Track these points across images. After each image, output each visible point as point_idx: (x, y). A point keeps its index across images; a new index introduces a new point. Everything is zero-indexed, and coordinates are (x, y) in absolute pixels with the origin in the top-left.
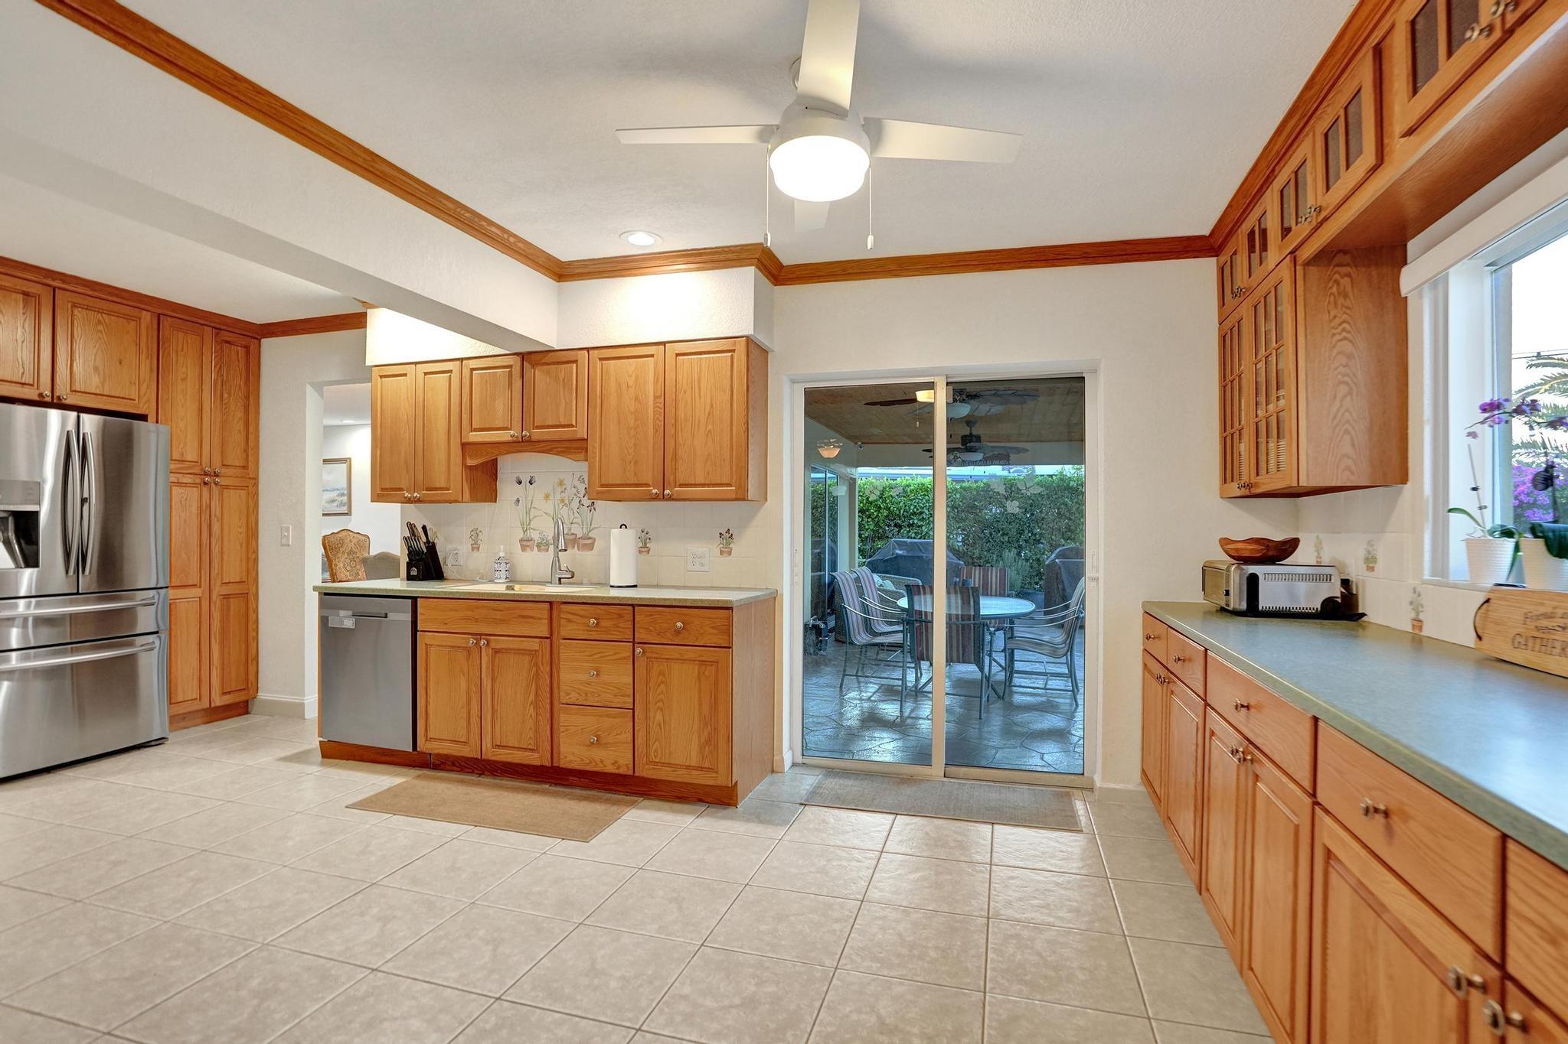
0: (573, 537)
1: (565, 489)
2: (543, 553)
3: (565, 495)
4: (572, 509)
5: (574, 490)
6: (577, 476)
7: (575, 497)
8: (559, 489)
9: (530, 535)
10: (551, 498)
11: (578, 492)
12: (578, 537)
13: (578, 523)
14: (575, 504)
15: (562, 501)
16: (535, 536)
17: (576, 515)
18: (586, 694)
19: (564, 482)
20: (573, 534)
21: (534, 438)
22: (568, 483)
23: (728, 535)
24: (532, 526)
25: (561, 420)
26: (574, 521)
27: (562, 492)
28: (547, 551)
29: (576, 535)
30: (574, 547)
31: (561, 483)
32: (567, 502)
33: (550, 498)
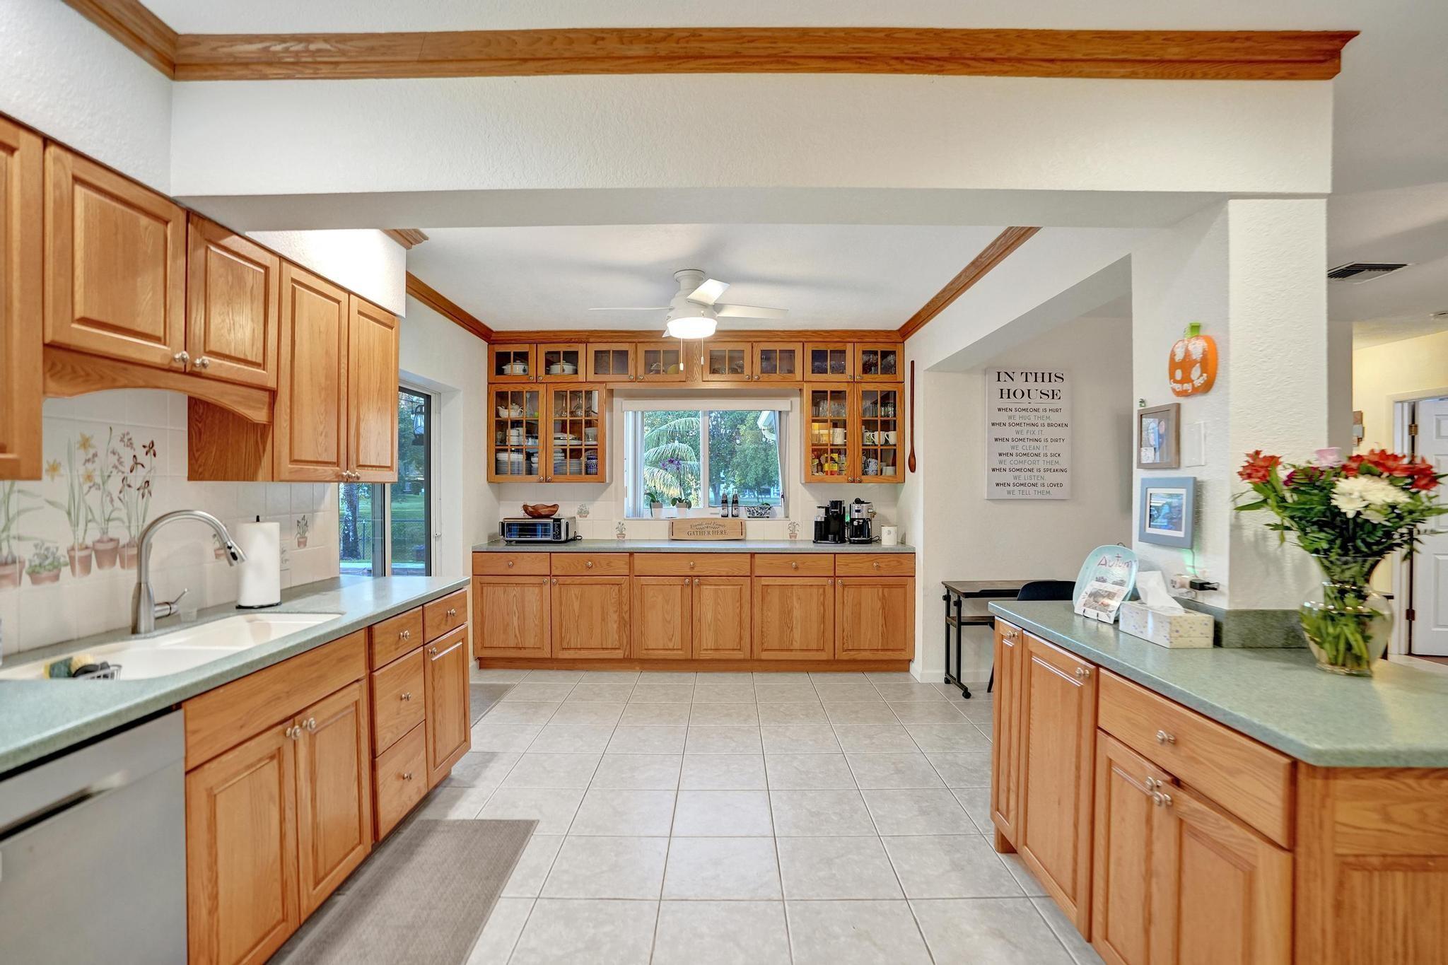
0: (111, 545)
1: (95, 455)
2: (47, 586)
3: (94, 467)
4: (110, 494)
5: (114, 459)
6: (118, 433)
7: (115, 472)
8: (81, 455)
9: (10, 552)
10: (64, 470)
11: (121, 463)
12: (122, 543)
13: (118, 519)
14: (115, 484)
15: (89, 477)
16: (26, 552)
17: (117, 503)
18: (397, 728)
19: (93, 442)
20: (111, 540)
21: (208, 371)
22: (101, 443)
23: (304, 522)
24: (13, 532)
25: (247, 353)
26: (114, 515)
27: (88, 461)
28: (57, 578)
29: (118, 541)
30: (114, 563)
31: (85, 443)
32: (98, 480)
33: (62, 471)
